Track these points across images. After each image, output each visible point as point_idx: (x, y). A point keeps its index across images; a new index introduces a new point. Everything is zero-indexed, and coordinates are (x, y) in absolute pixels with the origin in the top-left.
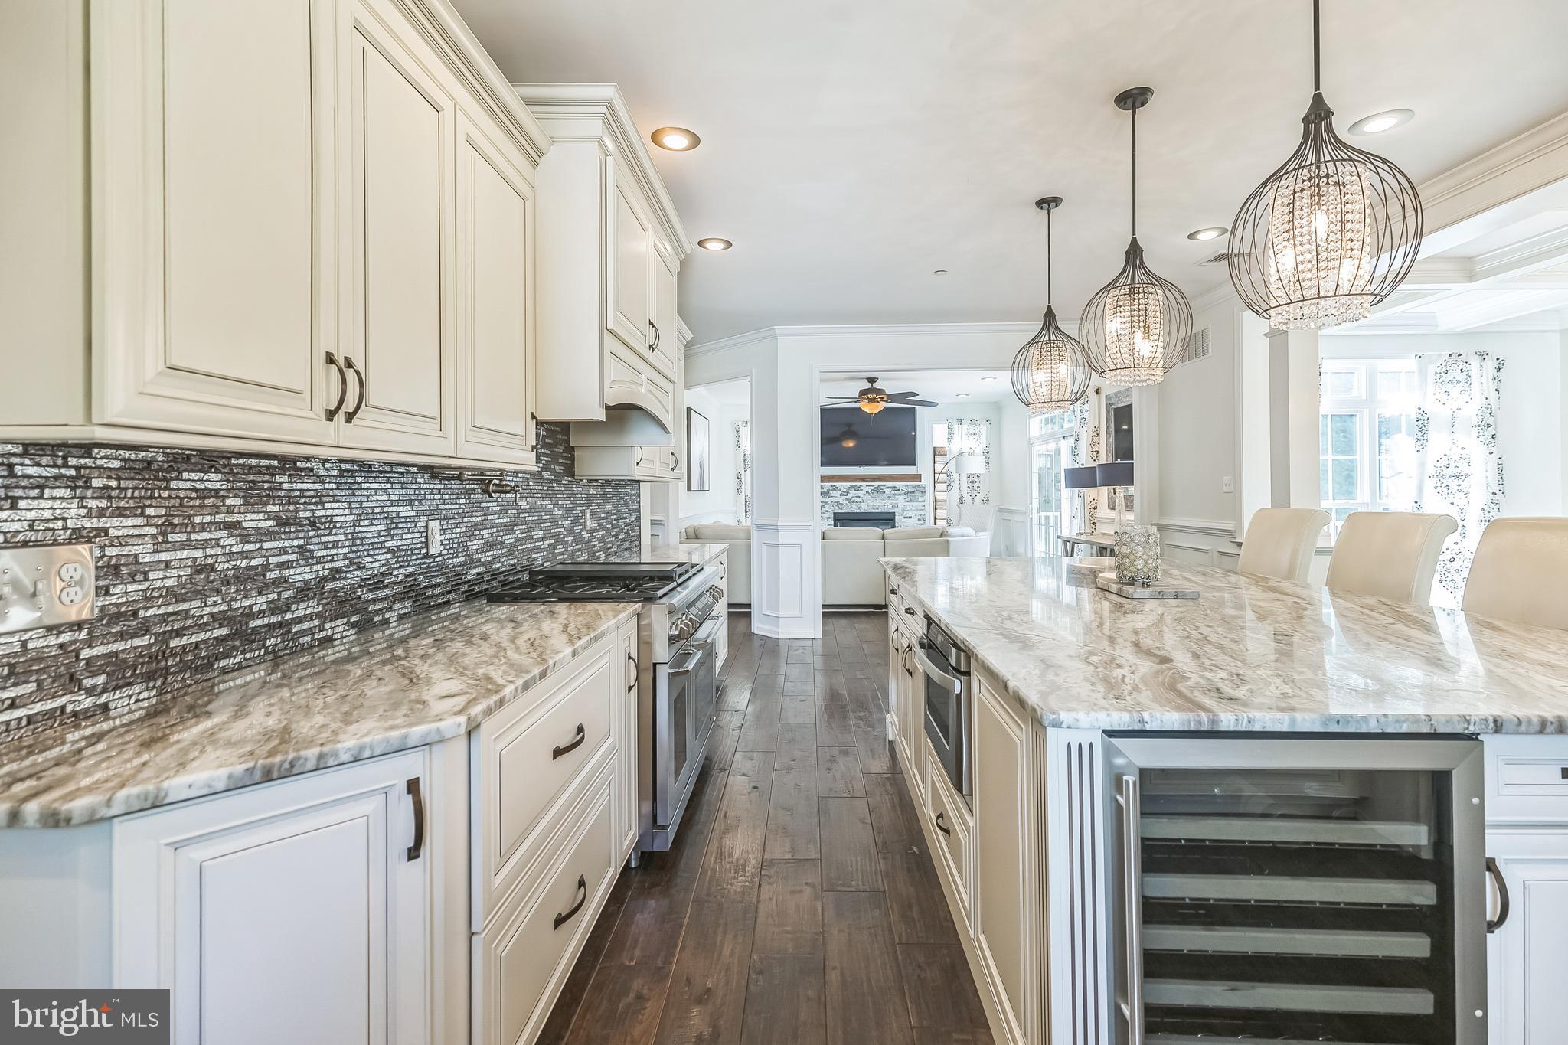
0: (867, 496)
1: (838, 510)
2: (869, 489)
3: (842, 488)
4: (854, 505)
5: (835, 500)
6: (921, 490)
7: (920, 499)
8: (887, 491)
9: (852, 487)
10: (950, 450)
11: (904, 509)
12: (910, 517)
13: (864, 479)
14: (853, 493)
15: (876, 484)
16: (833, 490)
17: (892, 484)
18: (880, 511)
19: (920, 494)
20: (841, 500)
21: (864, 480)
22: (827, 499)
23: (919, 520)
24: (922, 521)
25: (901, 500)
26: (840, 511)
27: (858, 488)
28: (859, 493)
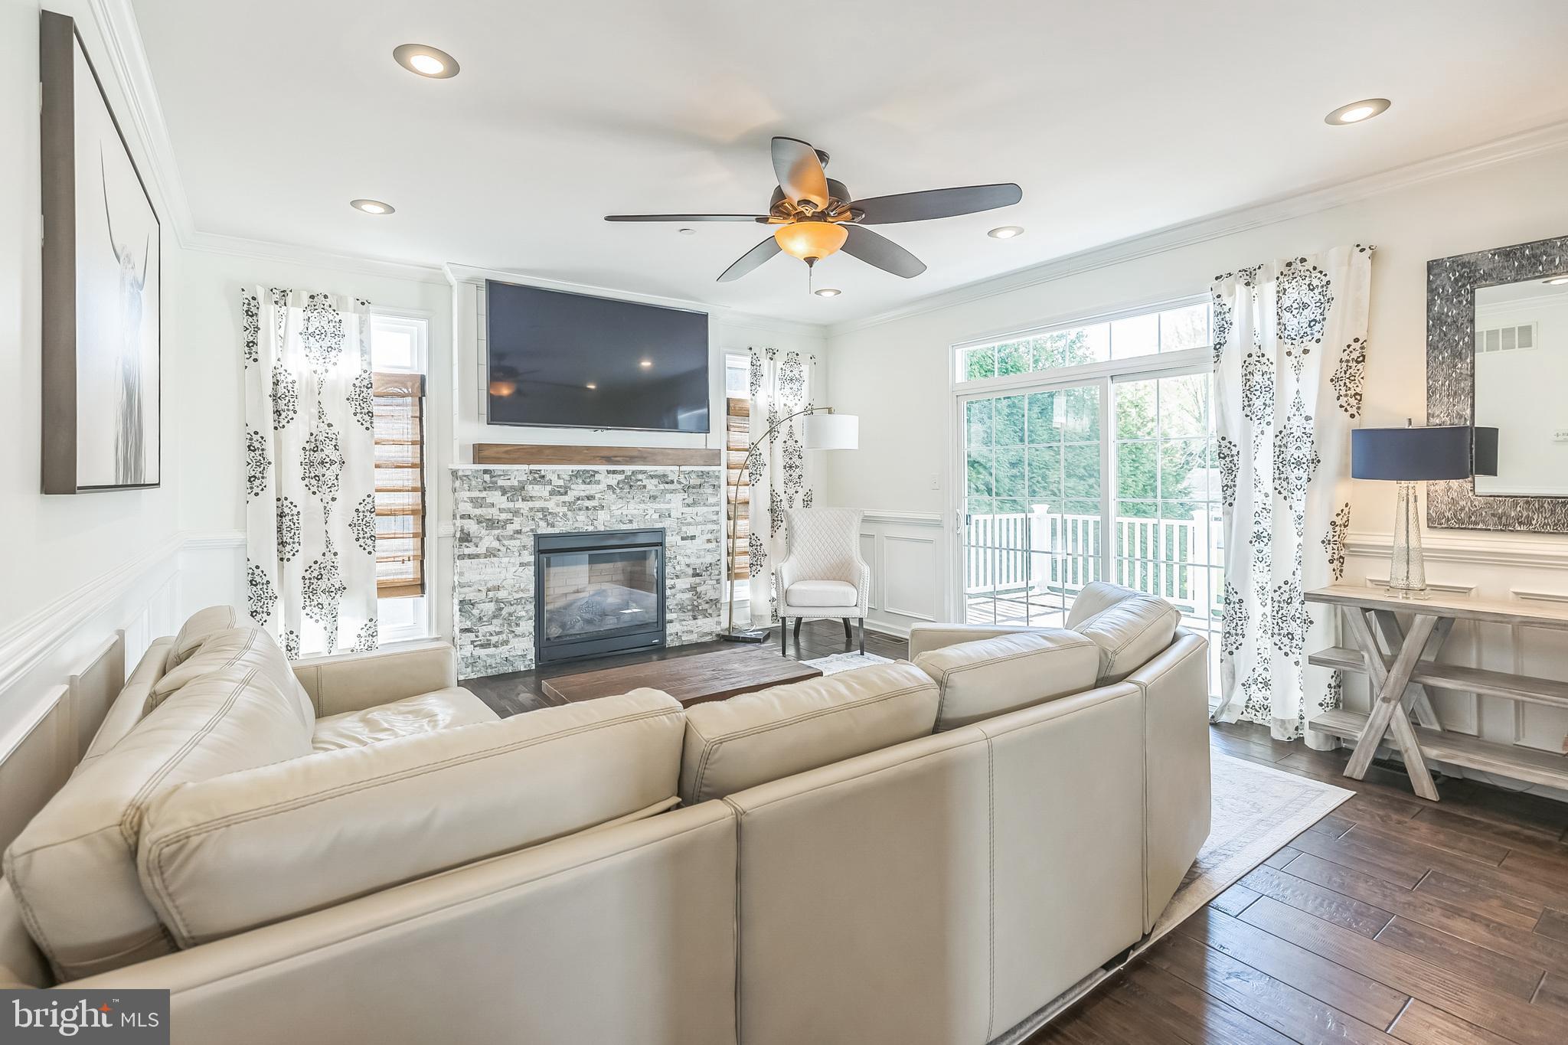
0: (610, 497)
1: (544, 529)
2: (613, 480)
3: (554, 478)
4: (582, 517)
5: (538, 504)
6: (713, 481)
7: (711, 500)
8: (651, 485)
9: (576, 475)
10: (755, 406)
11: (682, 521)
12: (693, 538)
13: (609, 456)
14: (579, 489)
15: (629, 469)
16: (535, 482)
17: (660, 469)
18: (634, 526)
19: (710, 490)
20: (551, 505)
21: (608, 460)
22: (520, 504)
23: (709, 541)
24: (713, 545)
25: (675, 503)
26: (550, 531)
27: (589, 478)
28: (592, 489)
